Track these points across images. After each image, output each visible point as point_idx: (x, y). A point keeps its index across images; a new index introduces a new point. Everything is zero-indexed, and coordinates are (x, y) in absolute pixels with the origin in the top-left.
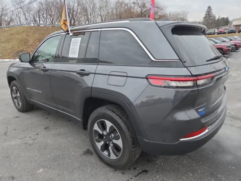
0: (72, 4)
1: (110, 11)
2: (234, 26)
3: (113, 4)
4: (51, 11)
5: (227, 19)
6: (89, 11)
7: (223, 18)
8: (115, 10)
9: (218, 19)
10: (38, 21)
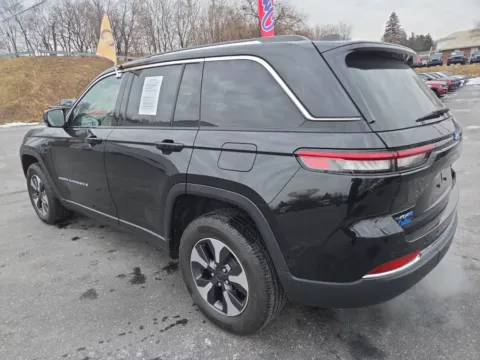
0: (120, 10)
1: (197, 24)
2: (440, 52)
3: (204, 11)
4: (79, 25)
5: (428, 37)
6: (156, 24)
7: (422, 37)
8: (207, 23)
9: (412, 39)
10: (53, 47)
